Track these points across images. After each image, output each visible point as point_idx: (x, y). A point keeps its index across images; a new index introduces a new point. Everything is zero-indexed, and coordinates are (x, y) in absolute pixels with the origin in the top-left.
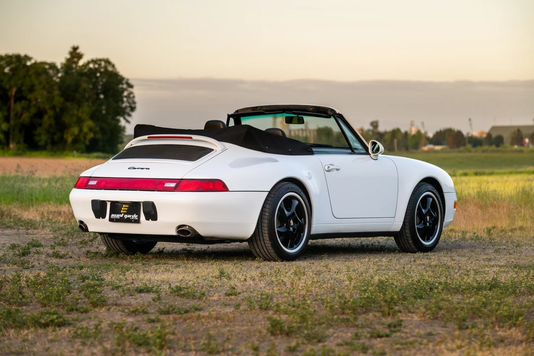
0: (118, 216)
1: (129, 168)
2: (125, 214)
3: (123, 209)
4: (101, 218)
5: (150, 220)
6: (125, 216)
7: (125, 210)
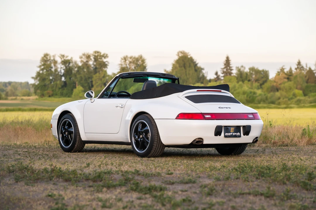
3: (231, 130)
4: (218, 136)
5: (246, 135)
6: (233, 134)
7: (233, 131)
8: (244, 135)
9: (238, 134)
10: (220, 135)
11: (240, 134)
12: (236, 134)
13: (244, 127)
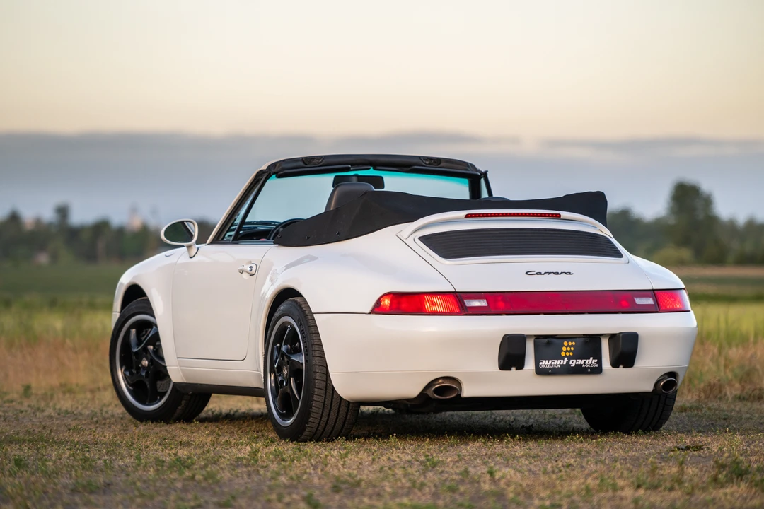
0: (556, 363)
1: (527, 273)
2: (570, 358)
3: (564, 349)
4: (513, 369)
5: (621, 367)
6: (571, 363)
7: (569, 352)
8: (615, 364)
9: (592, 362)
10: (520, 365)
11: (600, 362)
12: (580, 362)
13: (613, 337)
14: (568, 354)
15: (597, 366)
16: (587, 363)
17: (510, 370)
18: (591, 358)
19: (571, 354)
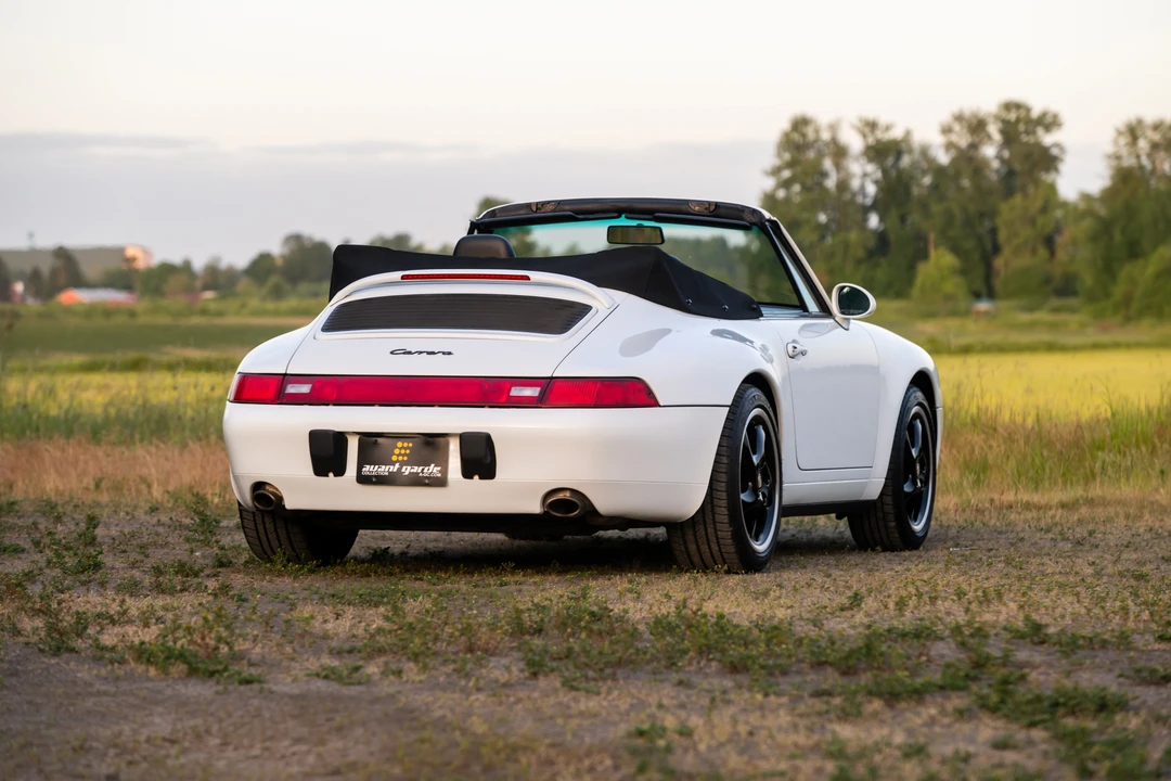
0: (384, 470)
1: (392, 353)
2: (403, 464)
3: (397, 451)
4: (331, 475)
5: (476, 477)
6: (403, 470)
7: (403, 455)
8: (467, 473)
9: (433, 470)
10: (340, 471)
11: (445, 471)
12: (416, 469)
14: (400, 458)
15: (439, 475)
16: (425, 471)
17: (327, 476)
18: (433, 465)
19: (405, 458)
